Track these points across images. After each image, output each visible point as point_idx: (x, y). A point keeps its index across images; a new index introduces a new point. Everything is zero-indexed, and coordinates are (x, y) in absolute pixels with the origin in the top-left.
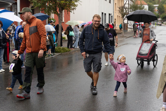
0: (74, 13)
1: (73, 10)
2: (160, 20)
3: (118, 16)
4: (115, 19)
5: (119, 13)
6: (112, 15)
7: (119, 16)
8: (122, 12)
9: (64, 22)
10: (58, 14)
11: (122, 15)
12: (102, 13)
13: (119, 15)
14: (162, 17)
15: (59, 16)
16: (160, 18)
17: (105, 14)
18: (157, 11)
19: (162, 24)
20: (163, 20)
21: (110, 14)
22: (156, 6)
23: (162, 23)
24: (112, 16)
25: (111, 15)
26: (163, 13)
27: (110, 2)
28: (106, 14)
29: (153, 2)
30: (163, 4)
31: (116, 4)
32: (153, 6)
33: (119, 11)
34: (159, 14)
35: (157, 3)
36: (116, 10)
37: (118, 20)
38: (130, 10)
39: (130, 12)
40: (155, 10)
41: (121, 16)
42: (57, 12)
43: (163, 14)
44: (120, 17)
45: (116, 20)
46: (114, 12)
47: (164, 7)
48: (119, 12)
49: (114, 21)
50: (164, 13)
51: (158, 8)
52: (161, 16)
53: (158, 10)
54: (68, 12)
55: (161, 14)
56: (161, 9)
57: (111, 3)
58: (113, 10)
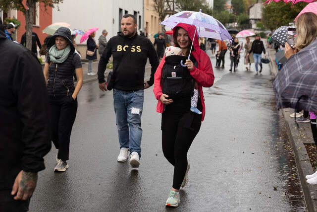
0: (59, 10)
1: (58, 3)
2: (236, 26)
3: (152, 16)
4: (147, 23)
5: (154, 11)
6: (141, 14)
7: (155, 17)
8: (160, 10)
9: (38, 27)
10: (24, 11)
11: (160, 15)
12: (121, 10)
13: (154, 15)
14: (240, 22)
15: (27, 14)
16: (235, 22)
17: (126, 12)
18: (230, 7)
20: (242, 26)
21: (135, 12)
24: (140, 17)
26: (242, 13)
28: (129, 12)
33: (155, 7)
34: (234, 13)
36: (148, 4)
37: (152, 25)
38: (177, 5)
39: (177, 8)
40: (228, 6)
41: (158, 17)
42: (23, 6)
43: (242, 15)
44: (157, 19)
45: (150, 24)
46: (145, 9)
48: (153, 9)
50: (244, 13)
51: (232, 3)
52: (238, 19)
53: (232, 7)
54: (45, 6)
55: (237, 15)
56: (238, 4)
58: (143, 4)
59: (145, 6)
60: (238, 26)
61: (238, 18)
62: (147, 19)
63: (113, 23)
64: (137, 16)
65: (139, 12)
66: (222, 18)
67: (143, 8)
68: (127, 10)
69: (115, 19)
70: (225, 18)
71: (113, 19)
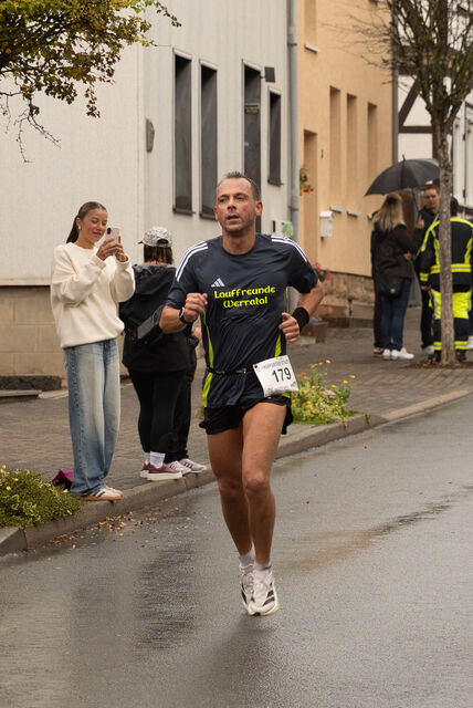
3: (334, 92)
4: (309, 136)
6: (280, 86)
7: (351, 98)
12: (181, 64)
17: (208, 74)
21: (251, 75)
24: (274, 98)
25: (266, 88)
28: (218, 74)
37: (336, 147)
44: (362, 109)
45: (322, 142)
46: (299, 52)
49: (300, 162)
58: (290, 22)
59: (299, 39)
62: (311, 110)
63: (149, 150)
64: (259, 98)
65: (270, 75)
67: (291, 45)
68: (212, 67)
69: (156, 127)
71: (149, 125)
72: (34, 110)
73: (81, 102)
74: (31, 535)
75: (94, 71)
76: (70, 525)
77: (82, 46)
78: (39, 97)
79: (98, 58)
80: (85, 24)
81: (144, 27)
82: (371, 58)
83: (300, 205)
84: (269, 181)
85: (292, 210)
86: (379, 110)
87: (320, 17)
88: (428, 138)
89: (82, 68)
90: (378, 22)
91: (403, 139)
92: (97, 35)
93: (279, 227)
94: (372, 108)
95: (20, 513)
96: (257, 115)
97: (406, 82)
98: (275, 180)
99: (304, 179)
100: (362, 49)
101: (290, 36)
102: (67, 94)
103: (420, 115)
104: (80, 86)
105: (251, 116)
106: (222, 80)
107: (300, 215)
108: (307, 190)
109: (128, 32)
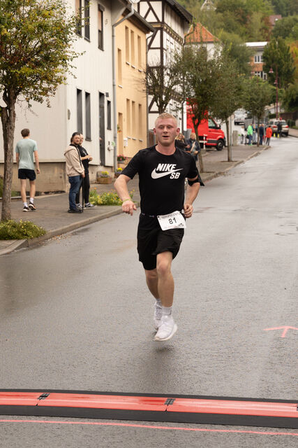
0: (48, 106)
3: (128, 100)
4: (120, 114)
6: (111, 98)
7: (133, 102)
12: (79, 91)
14: (289, 101)
17: (87, 95)
18: (261, 69)
19: (291, 132)
20: (293, 110)
21: (101, 95)
22: (258, 49)
23: (291, 125)
24: (109, 102)
25: (106, 99)
26: (291, 81)
27: (101, 47)
28: (91, 96)
29: (242, 29)
30: (284, 38)
31: (119, 50)
32: (244, 49)
35: (257, 32)
37: (128, 118)
40: (255, 66)
43: (291, 85)
44: (137, 106)
45: (124, 116)
46: (116, 87)
47: (290, 51)
49: (117, 123)
51: (264, 58)
52: (284, 95)
53: (266, 68)
56: (278, 60)
57: (104, 48)
58: (113, 78)
59: (116, 83)
60: (283, 111)
61: (282, 92)
62: (120, 106)
63: (69, 119)
64: (104, 102)
65: (107, 95)
66: (256, 97)
67: (114, 85)
68: (89, 92)
69: (71, 111)
70: (261, 96)
71: (69, 111)
72: (30, 106)
73: (45, 103)
74: (30, 242)
75: (49, 93)
76: (42, 239)
77: (45, 85)
78: (32, 102)
79: (50, 89)
80: (46, 78)
81: (65, 79)
82: (139, 89)
83: (117, 136)
84: (108, 129)
85: (115, 138)
86: (142, 106)
87: (123, 76)
88: (158, 115)
89: (45, 92)
90: (141, 78)
91: (150, 115)
92: (50, 81)
93: (111, 144)
94: (140, 105)
95: (26, 235)
96: (103, 107)
97: (151, 97)
98: (109, 128)
99: (118, 128)
100: (136, 86)
101: (113, 83)
102: (40, 100)
103: (155, 108)
104: (44, 98)
105: (101, 107)
106: (92, 97)
107: (117, 139)
108: (120, 131)
109: (59, 81)
